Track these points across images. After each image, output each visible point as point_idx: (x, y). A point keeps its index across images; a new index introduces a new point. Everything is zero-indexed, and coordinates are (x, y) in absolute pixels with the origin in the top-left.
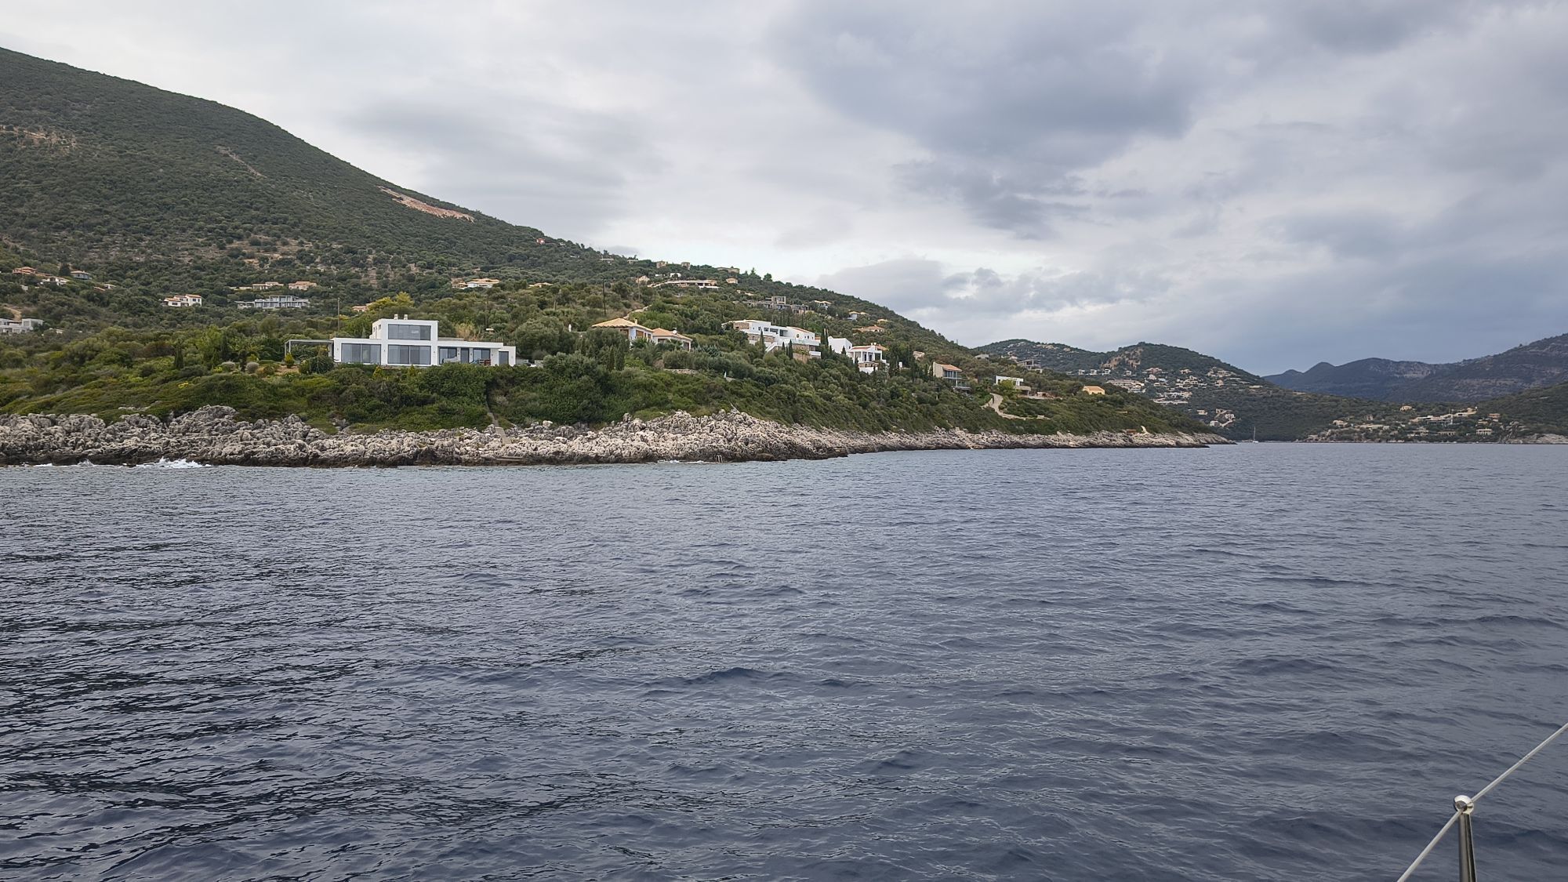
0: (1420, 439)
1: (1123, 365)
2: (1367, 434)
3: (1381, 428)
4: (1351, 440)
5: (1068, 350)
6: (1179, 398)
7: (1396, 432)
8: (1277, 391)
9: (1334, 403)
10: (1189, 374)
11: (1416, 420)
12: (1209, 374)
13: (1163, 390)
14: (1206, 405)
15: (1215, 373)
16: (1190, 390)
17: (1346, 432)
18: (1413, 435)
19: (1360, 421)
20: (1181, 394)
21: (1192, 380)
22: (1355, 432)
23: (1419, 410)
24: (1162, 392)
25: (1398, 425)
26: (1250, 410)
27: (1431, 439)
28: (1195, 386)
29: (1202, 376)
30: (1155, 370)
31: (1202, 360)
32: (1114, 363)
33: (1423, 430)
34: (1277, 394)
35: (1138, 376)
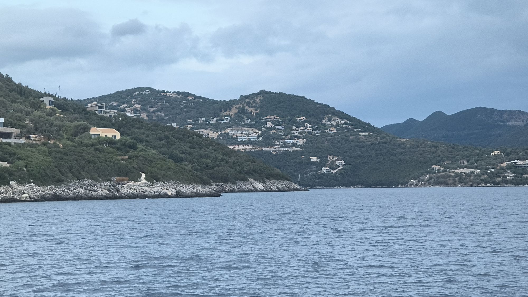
0: (506, 182)
1: (242, 112)
2: (460, 179)
3: (473, 173)
4: (446, 184)
5: (191, 98)
6: (294, 145)
7: (486, 176)
8: (384, 138)
9: (433, 149)
10: (305, 122)
11: (504, 164)
12: (324, 122)
13: (278, 138)
14: (318, 152)
15: (330, 120)
16: (304, 138)
17: (443, 177)
18: (500, 179)
19: (455, 166)
20: (295, 141)
21: (308, 127)
22: (450, 176)
23: (507, 155)
24: (278, 140)
25: (488, 169)
26: (359, 156)
27: (516, 183)
28: (310, 133)
29: (317, 124)
30: (272, 118)
31: (317, 108)
32: (234, 110)
33: (509, 174)
34: (383, 141)
35: (257, 125)
